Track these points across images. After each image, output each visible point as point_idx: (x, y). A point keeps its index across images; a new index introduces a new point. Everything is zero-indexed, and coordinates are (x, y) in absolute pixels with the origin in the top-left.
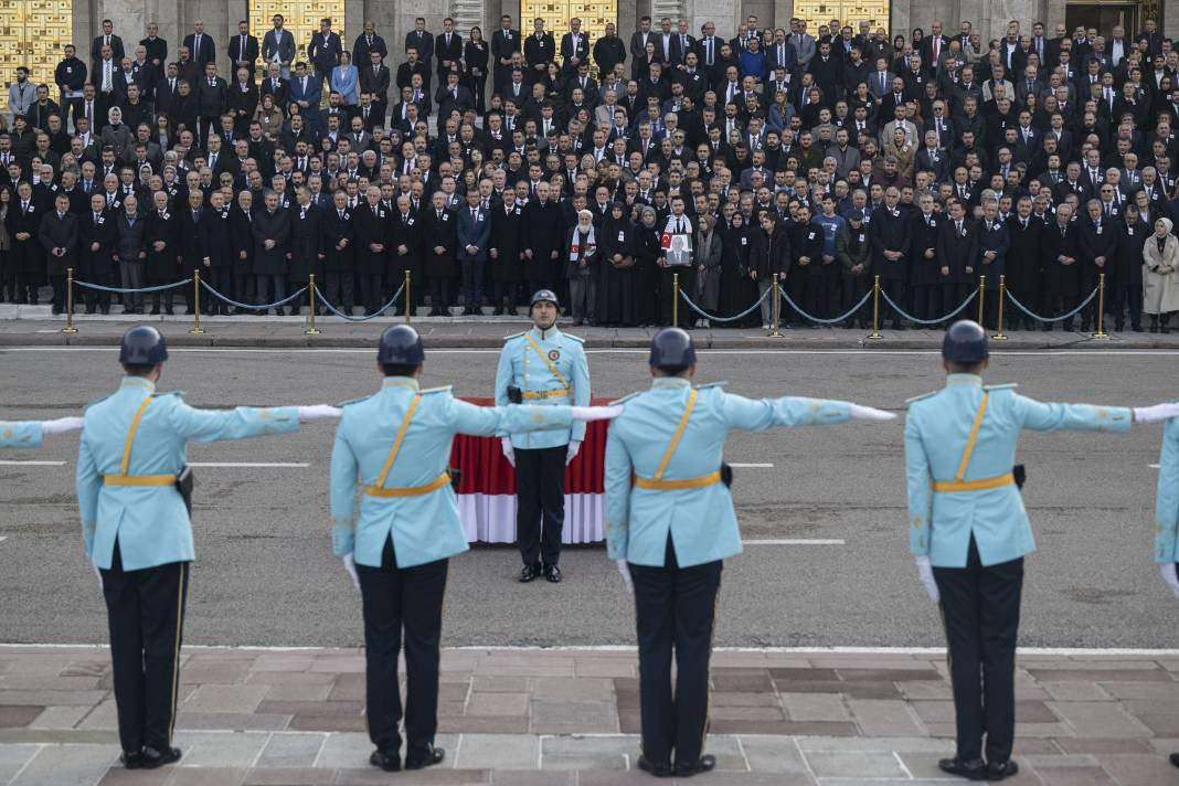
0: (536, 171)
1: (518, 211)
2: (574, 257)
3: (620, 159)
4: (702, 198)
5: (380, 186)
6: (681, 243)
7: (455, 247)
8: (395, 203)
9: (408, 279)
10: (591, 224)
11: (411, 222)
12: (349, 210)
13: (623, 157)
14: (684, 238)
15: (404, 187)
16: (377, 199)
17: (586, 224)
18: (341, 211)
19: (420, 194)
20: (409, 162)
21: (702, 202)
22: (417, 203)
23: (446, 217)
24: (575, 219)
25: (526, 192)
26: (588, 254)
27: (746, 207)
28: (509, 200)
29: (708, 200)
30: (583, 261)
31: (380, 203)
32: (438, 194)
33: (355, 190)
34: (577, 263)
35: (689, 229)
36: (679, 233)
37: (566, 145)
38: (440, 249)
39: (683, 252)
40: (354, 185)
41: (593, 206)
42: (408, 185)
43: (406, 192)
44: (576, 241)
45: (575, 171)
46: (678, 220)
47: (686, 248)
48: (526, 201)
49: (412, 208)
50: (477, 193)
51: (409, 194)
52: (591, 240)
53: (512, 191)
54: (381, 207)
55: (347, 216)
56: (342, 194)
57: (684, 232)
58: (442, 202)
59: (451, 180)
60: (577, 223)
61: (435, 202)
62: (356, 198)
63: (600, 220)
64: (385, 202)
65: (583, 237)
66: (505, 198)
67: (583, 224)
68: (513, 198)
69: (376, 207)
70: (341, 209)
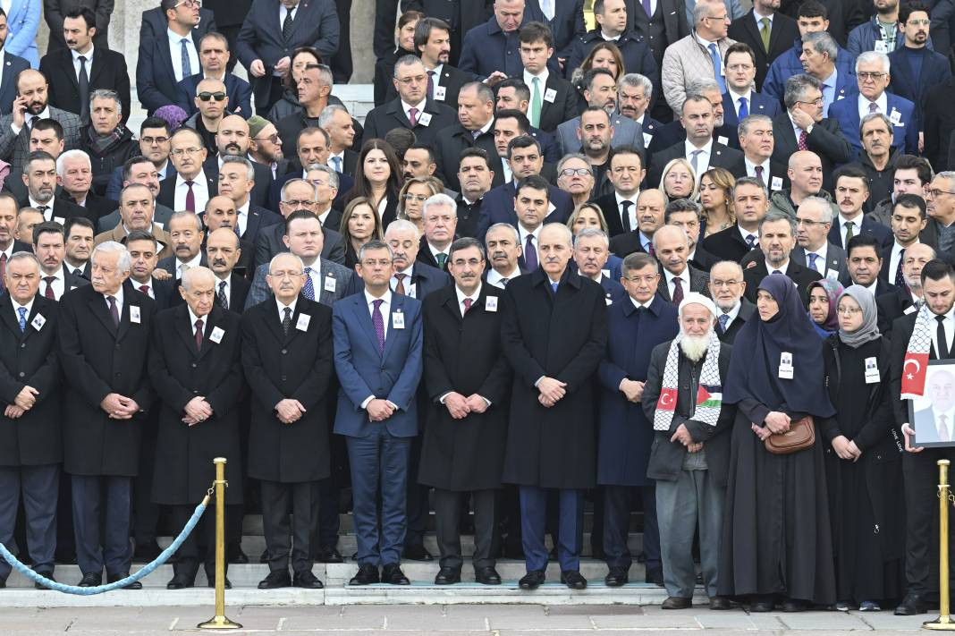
0: (532, 201)
1: (493, 303)
3: (759, 170)
10: (711, 334)
11: (217, 335)
12: (43, 304)
13: (766, 165)
17: (701, 333)
18: (22, 310)
20: (190, 183)
22: (223, 284)
23: (304, 322)
28: (468, 275)
31: (127, 285)
32: (280, 262)
33: (60, 253)
37: (603, 134)
40: (57, 237)
46: (940, 320)
50: (385, 253)
53: (474, 252)
54: (131, 296)
55: (40, 321)
56: (26, 262)
59: (313, 224)
60: (675, 331)
62: (60, 274)
64: (137, 285)
66: (456, 270)
67: (691, 332)
68: (478, 269)
69: (119, 296)
70: (23, 301)
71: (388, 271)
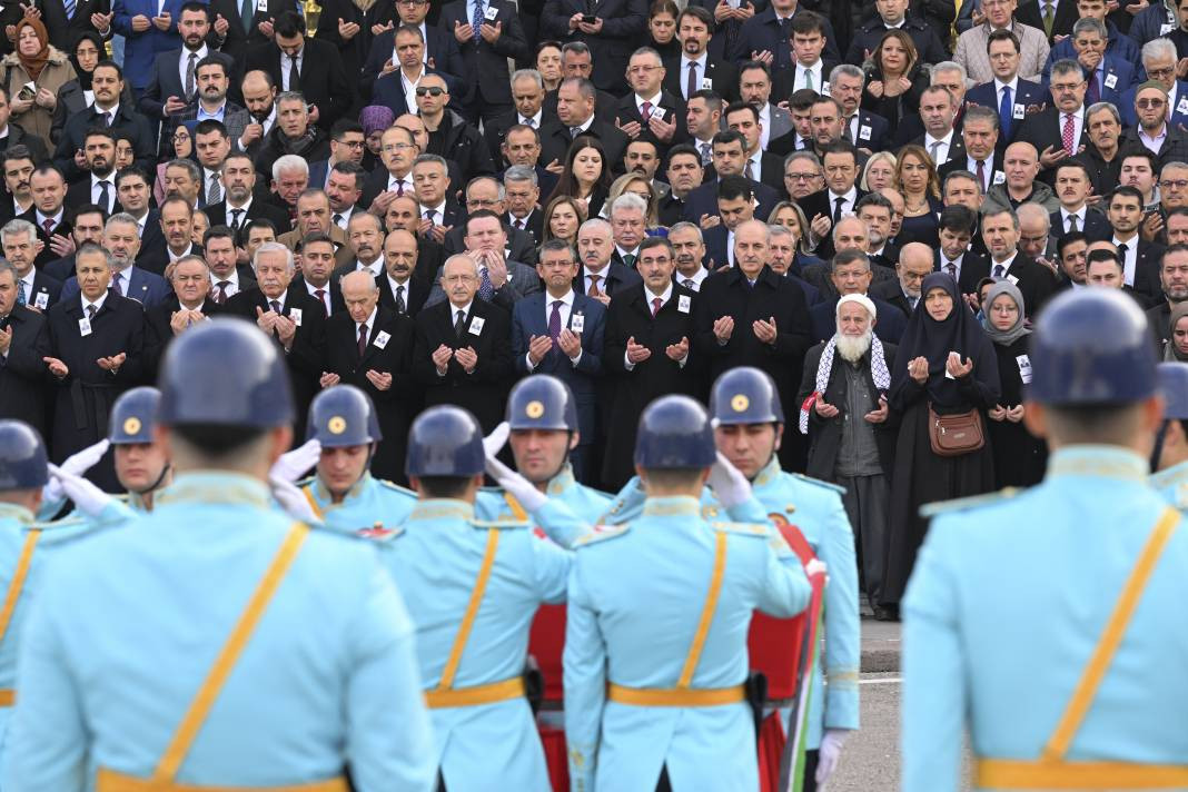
1: (684, 303)
3: (981, 163)
5: (298, 248)
10: (869, 334)
11: (383, 339)
15: (364, 248)
16: (287, 277)
17: (857, 333)
19: (411, 263)
22: (401, 289)
23: (477, 325)
28: (656, 274)
33: (230, 258)
37: (831, 127)
40: (225, 242)
43: (368, 261)
45: (851, 195)
48: (701, 276)
49: (386, 301)
50: (567, 254)
51: (377, 267)
53: (663, 250)
54: (296, 298)
56: (196, 265)
58: (471, 287)
59: (490, 223)
60: (832, 331)
61: (449, 286)
62: (234, 278)
64: (310, 289)
66: (645, 270)
67: (847, 332)
68: (667, 267)
71: (570, 272)
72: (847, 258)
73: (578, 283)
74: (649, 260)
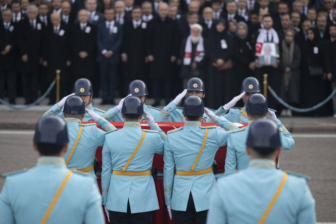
1: (144, 26)
2: (187, 61)
4: (287, 17)
5: (38, 5)
6: (269, 50)
7: (95, 52)
8: (49, 19)
9: (58, 77)
10: (200, 36)
11: (62, 33)
12: (13, 23)
14: (273, 46)
15: (56, 5)
16: (35, 15)
18: (6, 24)
19: (69, 10)
21: (287, 20)
22: (66, 18)
23: (88, 30)
24: (187, 32)
25: (150, 10)
26: (198, 59)
27: (322, 23)
28: (137, 17)
29: (291, 17)
30: (194, 65)
31: (38, 18)
32: (83, 12)
33: (19, 9)
34: (189, 67)
35: (276, 40)
36: (268, 41)
38: (83, 54)
39: (272, 57)
41: (202, 22)
42: (59, 4)
43: (57, 10)
44: (188, 49)
46: (268, 34)
47: (274, 53)
48: (150, 17)
49: (62, 22)
50: (112, 11)
51: (59, 11)
52: (200, 48)
53: (138, 10)
54: (38, 21)
55: (12, 29)
57: (272, 41)
58: (86, 18)
60: (190, 35)
61: (80, 18)
62: (19, 14)
63: (207, 33)
64: (41, 18)
65: (194, 46)
66: (134, 15)
68: (140, 15)
69: (35, 21)
70: (7, 22)
71: (112, 16)
72: (192, 13)
73: (115, 19)
74: (135, 13)
